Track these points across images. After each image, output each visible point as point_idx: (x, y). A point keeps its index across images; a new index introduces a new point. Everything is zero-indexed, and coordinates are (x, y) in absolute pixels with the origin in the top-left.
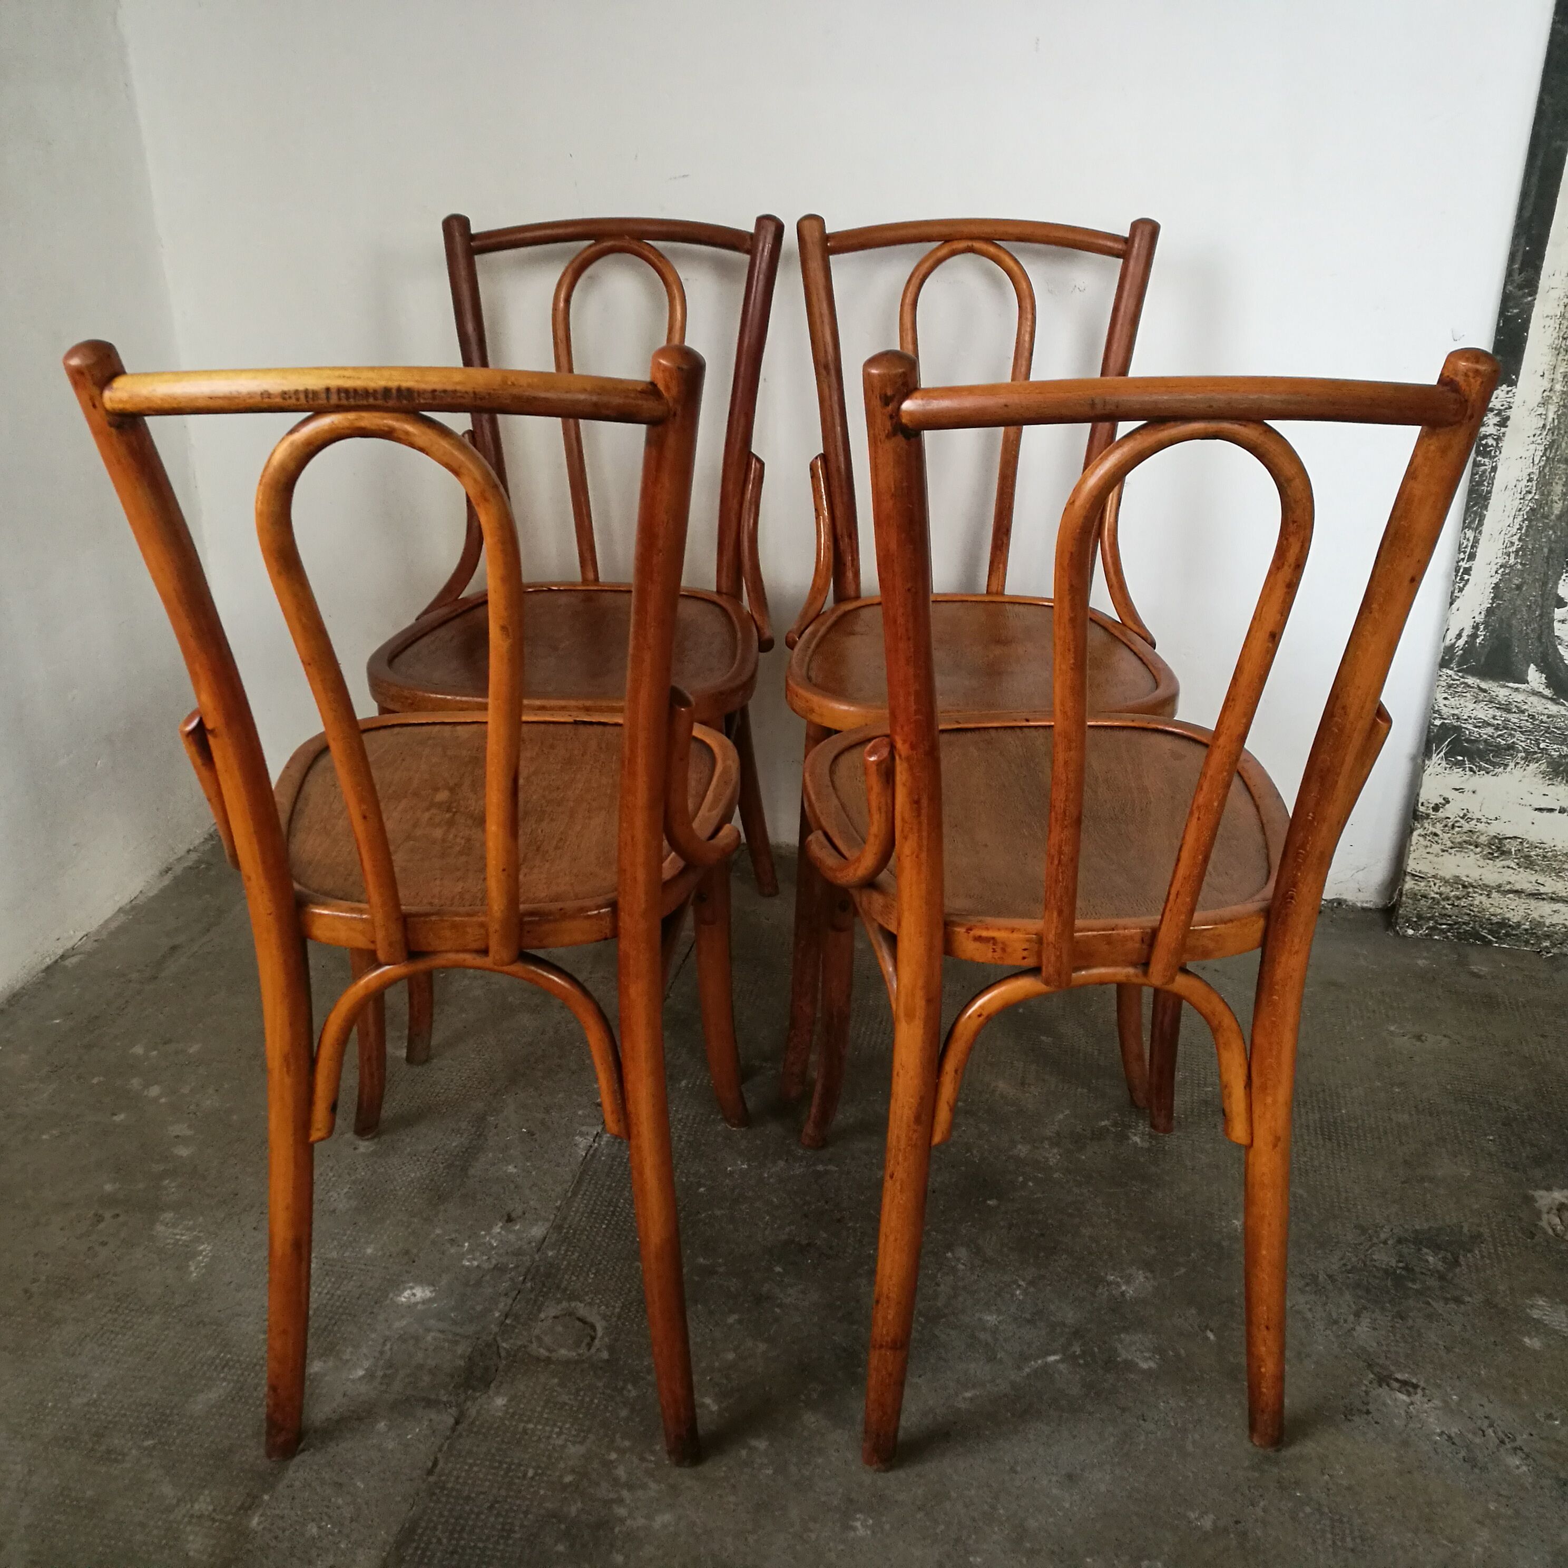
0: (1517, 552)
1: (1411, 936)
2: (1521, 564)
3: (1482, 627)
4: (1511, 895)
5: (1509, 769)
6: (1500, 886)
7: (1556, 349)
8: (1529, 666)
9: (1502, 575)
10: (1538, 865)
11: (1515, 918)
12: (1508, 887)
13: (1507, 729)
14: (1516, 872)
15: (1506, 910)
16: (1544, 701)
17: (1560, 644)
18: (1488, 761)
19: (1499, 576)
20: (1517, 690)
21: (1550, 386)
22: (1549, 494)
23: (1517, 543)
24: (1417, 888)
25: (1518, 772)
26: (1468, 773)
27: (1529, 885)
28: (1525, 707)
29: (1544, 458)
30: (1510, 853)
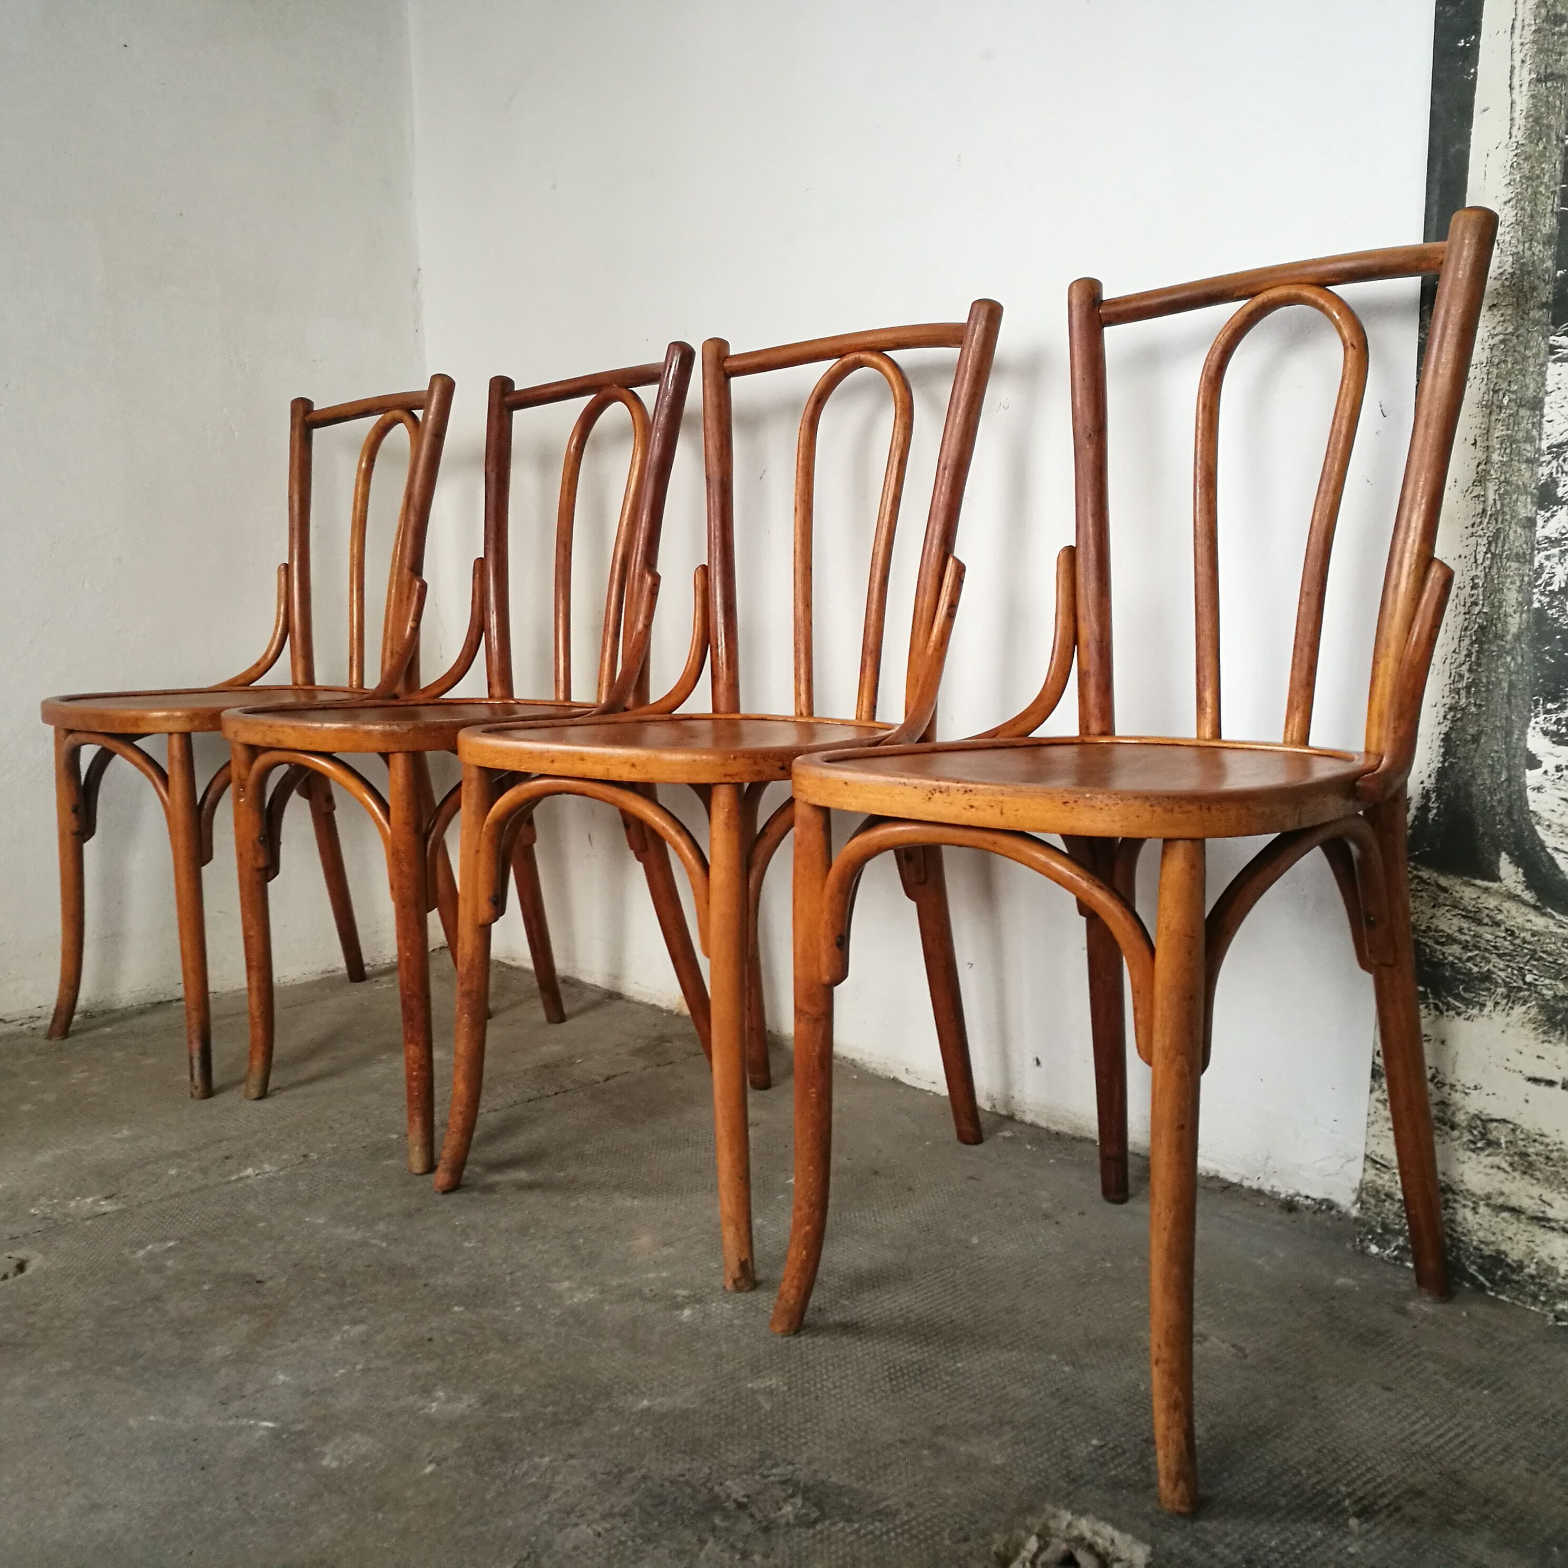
0: (1468, 688)
1: (1373, 1256)
2: (1475, 705)
3: (1433, 796)
4: (1505, 1215)
5: (1486, 1011)
6: (1488, 1197)
7: (1486, 406)
8: (1499, 856)
9: (1452, 721)
10: (1540, 1170)
11: (1515, 1254)
12: (1501, 1200)
13: (1478, 948)
14: (1510, 1177)
15: (1500, 1238)
16: (1524, 909)
17: (1539, 824)
18: (1458, 997)
19: (1448, 723)
20: (1486, 890)
21: (1484, 457)
22: (1500, 607)
23: (1467, 675)
24: (1380, 1182)
25: (1499, 1018)
26: (1433, 1012)
27: (1531, 1202)
28: (1500, 917)
29: (1489, 555)
30: (1498, 1144)
